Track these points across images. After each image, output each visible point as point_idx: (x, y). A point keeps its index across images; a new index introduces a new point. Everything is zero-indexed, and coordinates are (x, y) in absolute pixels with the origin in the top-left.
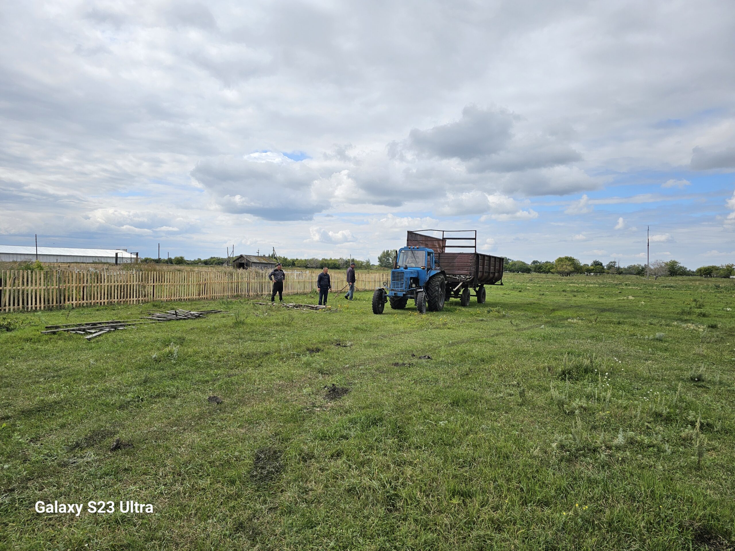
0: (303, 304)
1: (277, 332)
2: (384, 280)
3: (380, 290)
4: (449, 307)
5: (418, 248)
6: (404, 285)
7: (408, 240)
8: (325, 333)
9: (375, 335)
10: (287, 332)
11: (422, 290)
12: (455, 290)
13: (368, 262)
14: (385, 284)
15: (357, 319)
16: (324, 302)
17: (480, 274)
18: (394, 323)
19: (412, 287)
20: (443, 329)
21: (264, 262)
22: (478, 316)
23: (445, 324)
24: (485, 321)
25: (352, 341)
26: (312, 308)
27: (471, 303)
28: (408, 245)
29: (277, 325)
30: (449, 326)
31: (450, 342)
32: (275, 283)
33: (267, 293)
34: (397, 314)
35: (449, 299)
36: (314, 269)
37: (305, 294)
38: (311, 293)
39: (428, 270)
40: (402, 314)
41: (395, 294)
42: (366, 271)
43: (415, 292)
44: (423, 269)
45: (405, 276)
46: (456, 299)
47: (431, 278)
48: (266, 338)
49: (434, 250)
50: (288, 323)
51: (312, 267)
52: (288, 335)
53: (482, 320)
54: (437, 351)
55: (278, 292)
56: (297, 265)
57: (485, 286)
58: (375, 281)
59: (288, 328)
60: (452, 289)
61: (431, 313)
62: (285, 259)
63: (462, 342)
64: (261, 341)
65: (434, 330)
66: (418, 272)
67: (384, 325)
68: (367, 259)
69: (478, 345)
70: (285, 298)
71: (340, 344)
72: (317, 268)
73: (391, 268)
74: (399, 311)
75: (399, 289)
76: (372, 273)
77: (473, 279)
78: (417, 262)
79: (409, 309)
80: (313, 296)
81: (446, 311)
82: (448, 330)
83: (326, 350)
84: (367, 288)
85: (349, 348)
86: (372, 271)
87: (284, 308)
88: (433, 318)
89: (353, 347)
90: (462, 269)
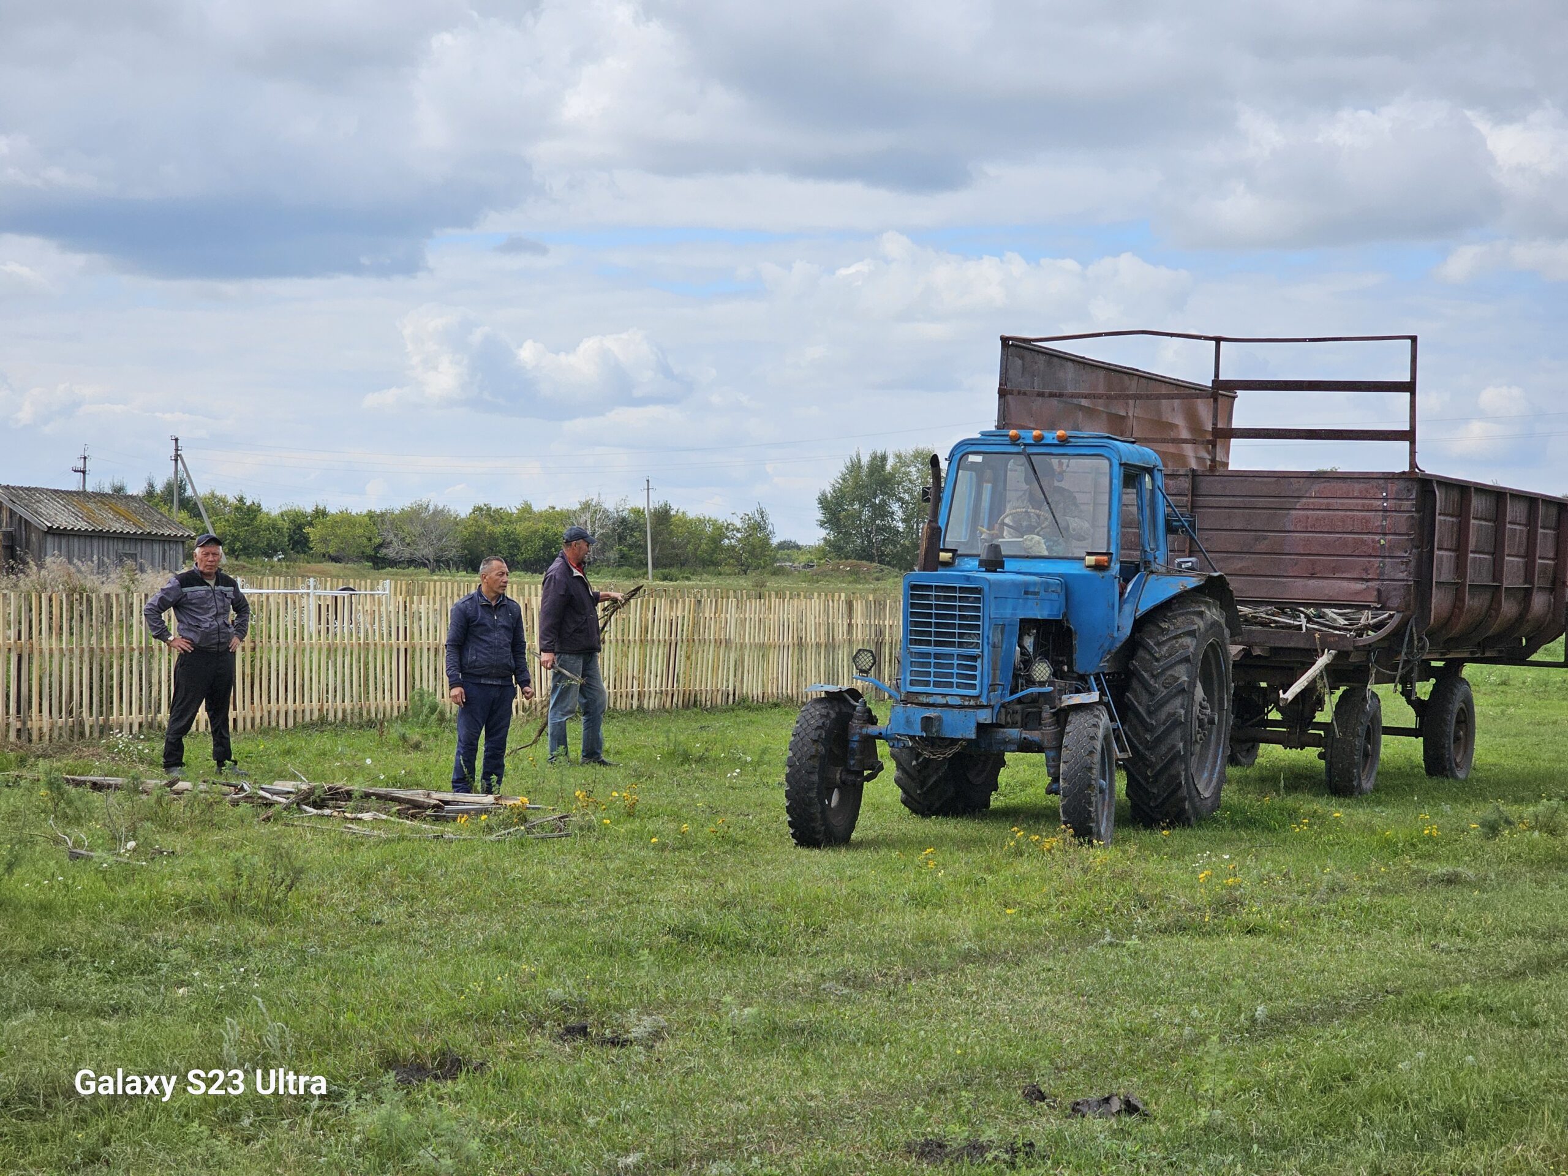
0: (358, 786)
1: (198, 952)
2: (858, 635)
3: (833, 698)
4: (1252, 802)
5: (1063, 442)
6: (983, 667)
7: (1002, 393)
8: (494, 960)
9: (802, 974)
10: (258, 953)
11: (1094, 697)
12: (1290, 695)
13: (757, 527)
14: (866, 661)
15: (687, 877)
16: (486, 776)
17: (1439, 601)
18: (919, 901)
19: (1031, 682)
20: (1215, 932)
21: (117, 526)
22: (1431, 857)
23: (1227, 905)
24: (1467, 884)
25: (659, 1007)
26: (414, 810)
27: (1384, 774)
28: (1005, 419)
29: (201, 911)
30: (1254, 912)
31: (1261, 1011)
32: (183, 657)
33: (136, 718)
34: (938, 842)
35: (1252, 751)
36: (423, 575)
37: (371, 724)
38: (403, 718)
39: (1129, 571)
40: (967, 844)
41: (927, 722)
42: (742, 582)
43: (1047, 712)
44: (1098, 567)
45: (992, 611)
46: (1293, 754)
47: (1142, 623)
48: (135, 990)
49: (1163, 455)
50: (268, 901)
51: (411, 562)
52: (267, 974)
53: (1451, 880)
54: (1178, 1068)
55: (202, 714)
56: (317, 547)
57: (1469, 671)
58: (800, 645)
59: (264, 933)
60: (1274, 689)
61: (1145, 835)
62: (248, 513)
63: (1333, 1010)
64: (99, 1012)
65: (1157, 944)
66: (1067, 586)
67: (857, 915)
68: (751, 510)
69: (1430, 1027)
70: (248, 746)
71: (583, 1031)
72: (440, 563)
73: (901, 562)
74: (951, 827)
75: (955, 694)
76: (780, 595)
77: (1397, 634)
78: (1060, 529)
79: (1011, 815)
80: (415, 736)
81: (1235, 825)
82: (1248, 940)
83: (500, 1066)
84: (752, 688)
85: (638, 1054)
86: (783, 582)
87: (244, 808)
88: (1153, 866)
89: (666, 1047)
90: (1334, 572)
